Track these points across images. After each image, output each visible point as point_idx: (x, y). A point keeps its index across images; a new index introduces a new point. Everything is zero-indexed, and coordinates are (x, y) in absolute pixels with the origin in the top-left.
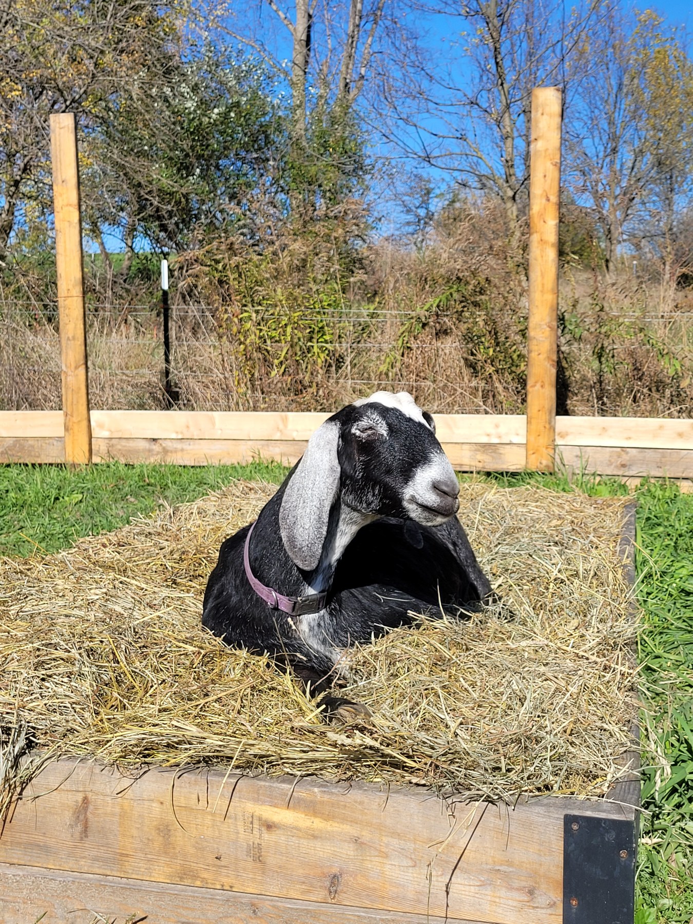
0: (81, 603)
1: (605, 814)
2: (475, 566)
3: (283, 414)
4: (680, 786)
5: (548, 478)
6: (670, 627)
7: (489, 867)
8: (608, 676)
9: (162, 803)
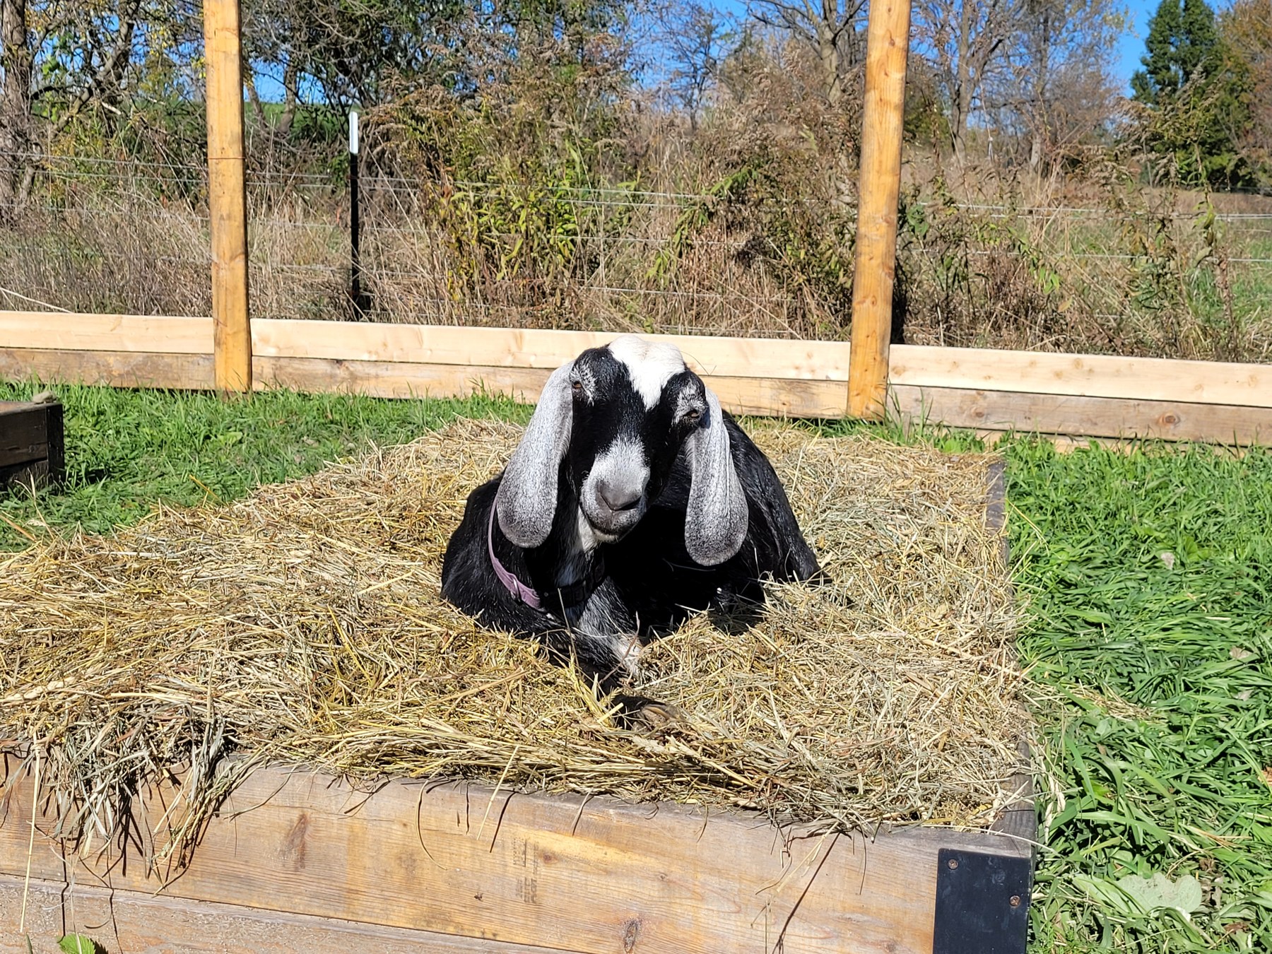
0: (278, 567)
1: (992, 849)
2: (796, 535)
3: (517, 331)
4: (1068, 828)
5: (879, 429)
6: (1046, 628)
7: (837, 914)
8: (987, 679)
9: (405, 825)
